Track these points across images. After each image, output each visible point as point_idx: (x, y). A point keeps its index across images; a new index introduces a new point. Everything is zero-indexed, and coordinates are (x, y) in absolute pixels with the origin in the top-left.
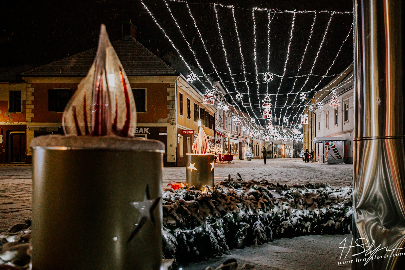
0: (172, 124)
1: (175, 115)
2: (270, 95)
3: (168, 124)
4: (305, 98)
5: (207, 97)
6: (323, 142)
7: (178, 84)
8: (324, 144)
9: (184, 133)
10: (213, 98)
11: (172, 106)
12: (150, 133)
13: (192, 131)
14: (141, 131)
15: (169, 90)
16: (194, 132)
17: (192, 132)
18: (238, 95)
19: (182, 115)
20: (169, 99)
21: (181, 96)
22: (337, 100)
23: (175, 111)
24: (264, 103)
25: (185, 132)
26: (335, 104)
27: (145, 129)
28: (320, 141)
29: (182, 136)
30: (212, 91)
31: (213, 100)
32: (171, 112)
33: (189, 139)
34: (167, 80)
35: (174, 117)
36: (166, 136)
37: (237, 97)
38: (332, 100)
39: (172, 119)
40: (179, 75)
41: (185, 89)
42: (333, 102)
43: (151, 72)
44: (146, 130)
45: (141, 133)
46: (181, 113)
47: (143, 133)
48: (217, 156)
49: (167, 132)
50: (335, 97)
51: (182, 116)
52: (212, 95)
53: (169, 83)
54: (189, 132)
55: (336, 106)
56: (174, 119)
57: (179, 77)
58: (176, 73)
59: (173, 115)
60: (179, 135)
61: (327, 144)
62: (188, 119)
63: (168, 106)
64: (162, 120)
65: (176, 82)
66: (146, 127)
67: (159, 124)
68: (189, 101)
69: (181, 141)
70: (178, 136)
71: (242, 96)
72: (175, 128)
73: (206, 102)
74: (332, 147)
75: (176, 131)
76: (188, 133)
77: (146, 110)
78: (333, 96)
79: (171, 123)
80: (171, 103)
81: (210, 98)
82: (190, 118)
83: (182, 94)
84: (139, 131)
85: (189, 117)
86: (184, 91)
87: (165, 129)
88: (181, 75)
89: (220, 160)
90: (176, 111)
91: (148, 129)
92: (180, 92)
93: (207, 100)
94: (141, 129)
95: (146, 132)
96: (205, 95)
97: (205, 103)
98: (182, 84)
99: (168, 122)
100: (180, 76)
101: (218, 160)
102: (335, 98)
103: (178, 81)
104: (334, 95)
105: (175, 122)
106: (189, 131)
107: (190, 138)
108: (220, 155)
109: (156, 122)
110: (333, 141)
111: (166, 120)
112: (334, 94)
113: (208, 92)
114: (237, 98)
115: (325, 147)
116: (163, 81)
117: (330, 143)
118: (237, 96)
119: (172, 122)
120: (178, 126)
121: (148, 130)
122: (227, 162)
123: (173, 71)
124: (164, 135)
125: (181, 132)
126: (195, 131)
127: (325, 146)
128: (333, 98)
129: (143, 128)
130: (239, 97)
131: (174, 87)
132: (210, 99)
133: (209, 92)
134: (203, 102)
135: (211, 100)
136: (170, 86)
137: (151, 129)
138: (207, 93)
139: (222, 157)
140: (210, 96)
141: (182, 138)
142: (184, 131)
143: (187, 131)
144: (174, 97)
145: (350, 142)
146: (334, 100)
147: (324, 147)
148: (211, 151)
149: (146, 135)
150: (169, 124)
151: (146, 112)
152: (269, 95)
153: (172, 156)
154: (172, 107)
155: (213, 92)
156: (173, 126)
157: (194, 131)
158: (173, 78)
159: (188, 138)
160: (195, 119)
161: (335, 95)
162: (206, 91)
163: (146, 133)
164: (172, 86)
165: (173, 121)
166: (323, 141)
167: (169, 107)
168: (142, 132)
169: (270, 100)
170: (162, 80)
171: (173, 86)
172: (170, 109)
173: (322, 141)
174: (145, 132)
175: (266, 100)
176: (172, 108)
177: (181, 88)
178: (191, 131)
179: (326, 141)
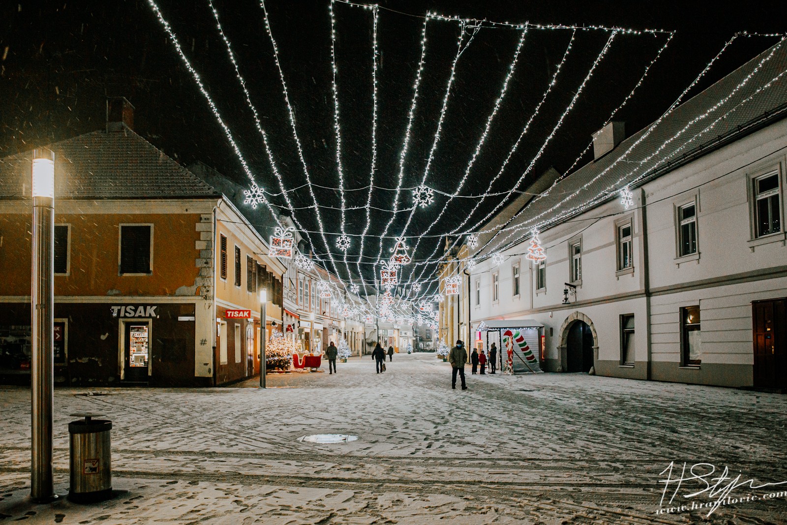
0: (206, 298)
1: (212, 279)
2: (405, 238)
3: (197, 298)
4: (476, 244)
5: (277, 242)
6: (500, 331)
7: (218, 217)
8: (503, 333)
9: (229, 316)
10: (289, 243)
11: (204, 261)
12: (158, 317)
13: (247, 311)
14: (140, 312)
15: (199, 227)
16: (249, 314)
17: (246, 314)
18: (341, 238)
19: (225, 279)
20: (200, 245)
21: (224, 240)
22: (539, 247)
23: (211, 271)
24: (395, 255)
25: (231, 314)
26: (537, 255)
27: (148, 307)
28: (495, 328)
29: (226, 322)
30: (287, 229)
31: (289, 249)
32: (204, 273)
33: (237, 327)
34: (195, 207)
35: (209, 284)
36: (193, 323)
37: (338, 243)
38: (530, 248)
39: (205, 287)
40: (220, 197)
41: (230, 226)
42: (533, 251)
43: (162, 191)
44: (151, 311)
45: (140, 317)
46: (224, 274)
47: (145, 317)
48: (290, 358)
49: (194, 315)
50: (536, 241)
51: (226, 281)
52: (289, 238)
53: (200, 214)
54: (239, 314)
55: (538, 260)
56: (209, 286)
57: (220, 200)
58: (214, 193)
59: (208, 281)
60: (219, 320)
61: (508, 333)
62: (237, 287)
63: (197, 260)
64: (184, 289)
65: (214, 211)
66: (152, 305)
67: (180, 298)
68: (238, 251)
69: (223, 331)
70: (218, 323)
71: (349, 240)
72: (211, 307)
73: (277, 253)
74: (518, 341)
75: (213, 311)
76: (237, 315)
77: (151, 269)
78: (532, 241)
79: (202, 296)
80: (203, 254)
81: (284, 245)
82: (239, 285)
83: (225, 236)
84: (135, 313)
85: (238, 282)
86: (229, 231)
87: (190, 309)
88: (224, 198)
89: (296, 366)
90: (214, 271)
91: (155, 307)
92: (221, 232)
93: (279, 248)
94: (141, 308)
95: (150, 314)
96: (274, 237)
97: (274, 254)
98: (225, 217)
99: (197, 294)
100: (223, 200)
101: (292, 367)
102: (536, 245)
103: (217, 210)
104: (533, 239)
105: (212, 294)
106: (239, 311)
107: (239, 325)
108: (295, 357)
109: (172, 294)
110: (519, 328)
111: (193, 289)
112: (534, 235)
113: (280, 232)
114: (338, 245)
115: (505, 341)
116: (187, 210)
117: (514, 332)
118: (338, 239)
119: (205, 293)
120: (219, 302)
121: (155, 311)
122: (309, 369)
123: (209, 189)
124: (189, 321)
125: (223, 313)
126: (252, 312)
127: (503, 337)
128: (533, 244)
129: (145, 306)
130: (344, 242)
131: (211, 223)
132: (283, 247)
133: (282, 232)
134: (270, 253)
135: (286, 248)
136: (201, 219)
137: (161, 308)
138: (278, 234)
139: (301, 360)
140: (284, 241)
141: (225, 326)
142: (229, 313)
143: (234, 311)
144: (209, 242)
145: (552, 329)
146: (534, 249)
147: (502, 341)
148: (280, 348)
149: (150, 321)
150: (200, 298)
151: (151, 274)
152: (403, 239)
153: (206, 364)
154: (207, 263)
155: (289, 231)
156: (207, 302)
157: (250, 311)
158: (209, 203)
159: (236, 324)
160: (250, 288)
161: (536, 238)
162: (276, 230)
163: (150, 316)
164: (205, 219)
165: (208, 291)
166: (500, 328)
167: (199, 263)
168: (143, 315)
169: (406, 248)
170: (187, 207)
171: (208, 219)
172: (202, 268)
173: (497, 328)
174: (147, 315)
175: (398, 248)
176: (205, 265)
177: (224, 223)
178: (243, 311)
179: (505, 328)
